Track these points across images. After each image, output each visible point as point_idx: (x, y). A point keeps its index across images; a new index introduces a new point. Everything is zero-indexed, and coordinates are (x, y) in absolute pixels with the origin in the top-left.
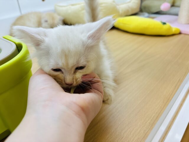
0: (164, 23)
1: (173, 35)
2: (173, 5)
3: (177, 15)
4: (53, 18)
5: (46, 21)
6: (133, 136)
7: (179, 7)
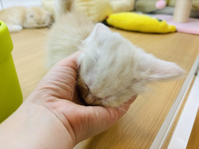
0: (160, 21)
1: (169, 33)
2: (167, 5)
3: (172, 14)
4: (40, 13)
5: (32, 16)
6: (136, 134)
7: (173, 6)
